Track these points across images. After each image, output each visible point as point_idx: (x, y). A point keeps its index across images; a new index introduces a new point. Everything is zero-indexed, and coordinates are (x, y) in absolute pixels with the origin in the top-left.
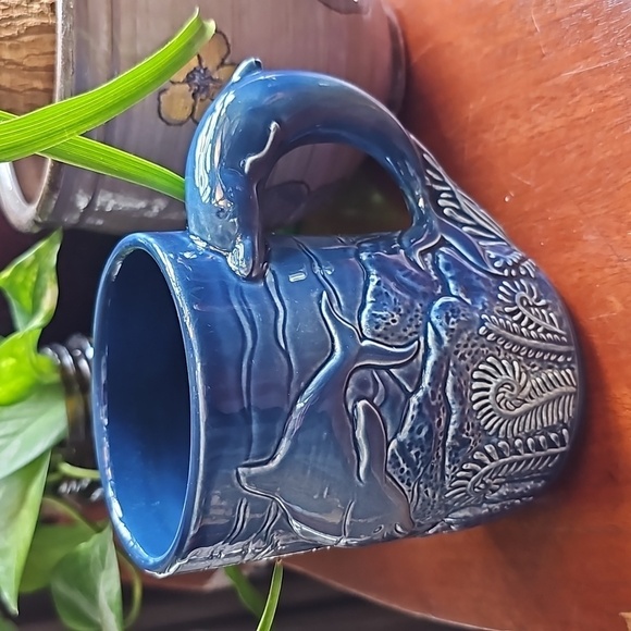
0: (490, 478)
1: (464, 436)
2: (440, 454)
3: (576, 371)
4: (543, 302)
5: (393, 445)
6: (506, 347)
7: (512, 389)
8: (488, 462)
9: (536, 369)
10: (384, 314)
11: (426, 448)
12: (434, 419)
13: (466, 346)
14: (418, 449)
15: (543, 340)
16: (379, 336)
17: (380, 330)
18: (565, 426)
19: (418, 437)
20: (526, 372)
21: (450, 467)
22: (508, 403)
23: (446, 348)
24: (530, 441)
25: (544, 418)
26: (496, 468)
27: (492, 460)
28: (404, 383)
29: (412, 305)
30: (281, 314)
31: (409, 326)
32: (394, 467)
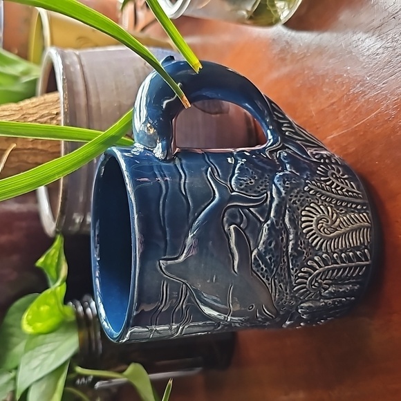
0: (321, 279)
1: (299, 248)
2: (286, 260)
3: (370, 215)
4: (346, 176)
5: (255, 253)
6: (322, 198)
7: (328, 222)
8: (318, 268)
9: (343, 212)
10: (245, 179)
11: (275, 255)
12: (279, 237)
13: (296, 196)
14: (270, 256)
15: (346, 196)
16: (242, 190)
17: (243, 187)
18: (366, 248)
19: (270, 247)
20: (337, 213)
21: (293, 269)
22: (325, 230)
23: (283, 197)
24: (343, 255)
25: (351, 241)
26: (324, 272)
27: (320, 267)
28: (259, 216)
29: (263, 175)
30: (183, 177)
31: (261, 186)
32: (256, 267)
